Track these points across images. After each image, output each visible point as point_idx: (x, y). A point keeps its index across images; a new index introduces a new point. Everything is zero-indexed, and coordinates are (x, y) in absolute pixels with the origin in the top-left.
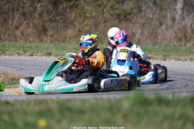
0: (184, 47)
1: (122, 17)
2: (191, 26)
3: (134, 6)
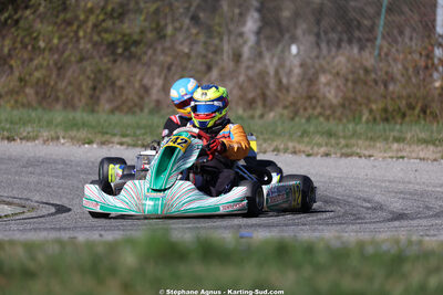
0: (260, 122)
1: (120, 51)
2: (277, 73)
3: (146, 24)
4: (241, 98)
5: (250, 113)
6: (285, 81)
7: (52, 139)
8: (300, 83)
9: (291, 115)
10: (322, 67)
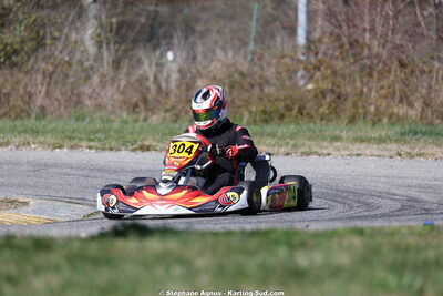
4: (124, 102)
5: (135, 116)
6: (164, 86)
7: (24, 145)
8: (178, 87)
9: (174, 118)
10: (198, 72)
